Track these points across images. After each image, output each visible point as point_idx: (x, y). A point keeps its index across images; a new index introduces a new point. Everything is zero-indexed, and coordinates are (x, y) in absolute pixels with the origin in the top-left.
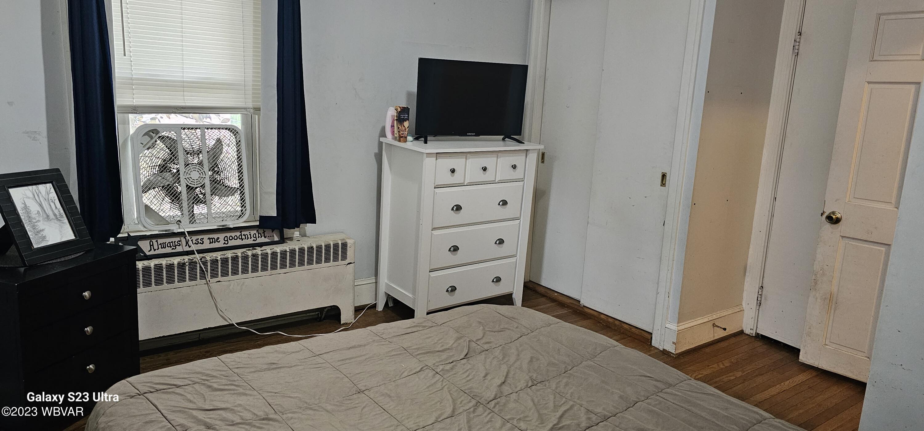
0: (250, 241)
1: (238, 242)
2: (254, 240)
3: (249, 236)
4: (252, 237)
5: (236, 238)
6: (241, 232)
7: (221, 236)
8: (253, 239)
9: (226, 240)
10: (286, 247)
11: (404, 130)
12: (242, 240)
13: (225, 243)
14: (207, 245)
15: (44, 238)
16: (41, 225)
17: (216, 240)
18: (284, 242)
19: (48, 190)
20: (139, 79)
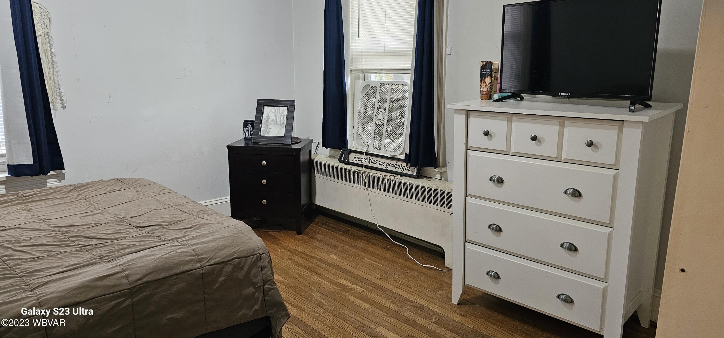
0: (399, 170)
1: (393, 169)
2: (402, 171)
3: (400, 167)
4: (402, 168)
5: (393, 166)
6: (397, 163)
7: (386, 161)
8: (402, 169)
9: (389, 165)
10: (421, 182)
11: (484, 87)
12: (396, 168)
13: (386, 167)
14: (377, 166)
15: (269, 132)
16: (270, 126)
17: (383, 164)
18: (417, 178)
19: (284, 110)
20: (365, 52)
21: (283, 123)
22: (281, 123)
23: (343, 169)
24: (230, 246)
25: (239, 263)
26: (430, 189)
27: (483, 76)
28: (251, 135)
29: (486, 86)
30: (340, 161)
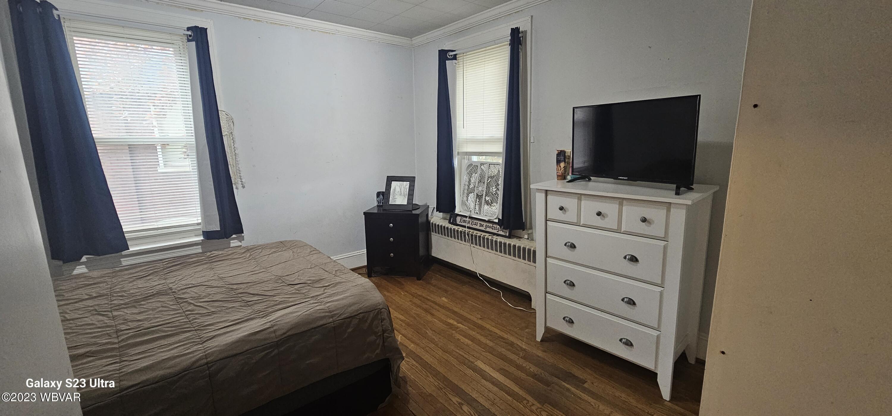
0: (495, 231)
1: (490, 230)
2: (497, 231)
3: (495, 229)
5: (490, 227)
6: (493, 225)
7: (485, 224)
8: (497, 230)
9: (487, 227)
10: (513, 242)
11: (559, 170)
12: (492, 229)
13: (485, 229)
14: (478, 227)
15: (395, 201)
16: (396, 197)
17: (482, 226)
18: (510, 238)
19: (406, 184)
20: (469, 139)
21: (406, 194)
22: (404, 194)
23: (453, 229)
24: (357, 303)
25: (363, 317)
26: (519, 247)
27: (558, 162)
28: (382, 203)
29: (561, 169)
30: (450, 222)
